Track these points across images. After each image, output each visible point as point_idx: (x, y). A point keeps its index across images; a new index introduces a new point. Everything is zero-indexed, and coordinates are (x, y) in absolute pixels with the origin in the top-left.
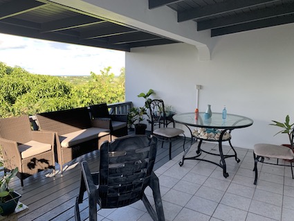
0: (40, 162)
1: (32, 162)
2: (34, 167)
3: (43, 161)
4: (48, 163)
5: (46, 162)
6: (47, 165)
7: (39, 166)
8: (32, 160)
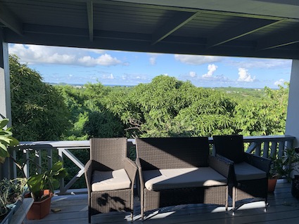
0: (113, 200)
1: (104, 198)
2: (105, 205)
3: (117, 199)
4: (124, 204)
5: (122, 202)
6: (122, 206)
7: (112, 204)
8: (103, 195)
